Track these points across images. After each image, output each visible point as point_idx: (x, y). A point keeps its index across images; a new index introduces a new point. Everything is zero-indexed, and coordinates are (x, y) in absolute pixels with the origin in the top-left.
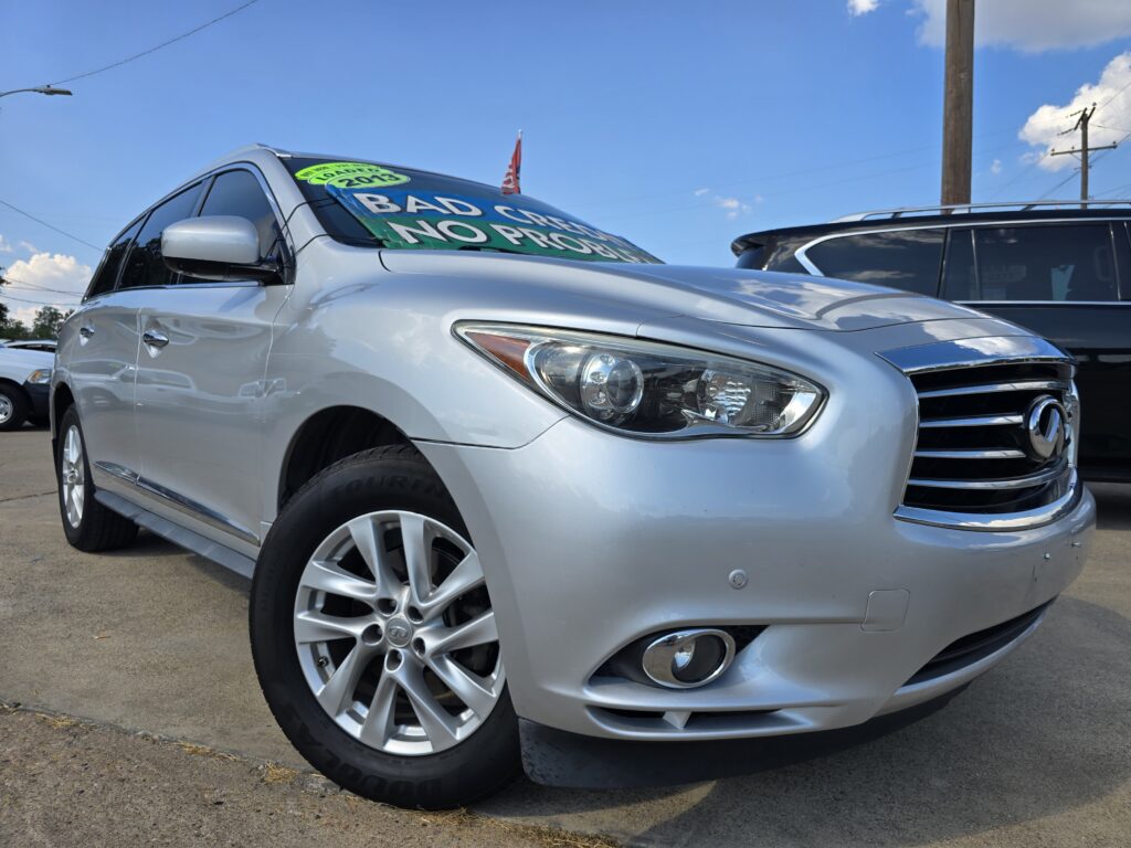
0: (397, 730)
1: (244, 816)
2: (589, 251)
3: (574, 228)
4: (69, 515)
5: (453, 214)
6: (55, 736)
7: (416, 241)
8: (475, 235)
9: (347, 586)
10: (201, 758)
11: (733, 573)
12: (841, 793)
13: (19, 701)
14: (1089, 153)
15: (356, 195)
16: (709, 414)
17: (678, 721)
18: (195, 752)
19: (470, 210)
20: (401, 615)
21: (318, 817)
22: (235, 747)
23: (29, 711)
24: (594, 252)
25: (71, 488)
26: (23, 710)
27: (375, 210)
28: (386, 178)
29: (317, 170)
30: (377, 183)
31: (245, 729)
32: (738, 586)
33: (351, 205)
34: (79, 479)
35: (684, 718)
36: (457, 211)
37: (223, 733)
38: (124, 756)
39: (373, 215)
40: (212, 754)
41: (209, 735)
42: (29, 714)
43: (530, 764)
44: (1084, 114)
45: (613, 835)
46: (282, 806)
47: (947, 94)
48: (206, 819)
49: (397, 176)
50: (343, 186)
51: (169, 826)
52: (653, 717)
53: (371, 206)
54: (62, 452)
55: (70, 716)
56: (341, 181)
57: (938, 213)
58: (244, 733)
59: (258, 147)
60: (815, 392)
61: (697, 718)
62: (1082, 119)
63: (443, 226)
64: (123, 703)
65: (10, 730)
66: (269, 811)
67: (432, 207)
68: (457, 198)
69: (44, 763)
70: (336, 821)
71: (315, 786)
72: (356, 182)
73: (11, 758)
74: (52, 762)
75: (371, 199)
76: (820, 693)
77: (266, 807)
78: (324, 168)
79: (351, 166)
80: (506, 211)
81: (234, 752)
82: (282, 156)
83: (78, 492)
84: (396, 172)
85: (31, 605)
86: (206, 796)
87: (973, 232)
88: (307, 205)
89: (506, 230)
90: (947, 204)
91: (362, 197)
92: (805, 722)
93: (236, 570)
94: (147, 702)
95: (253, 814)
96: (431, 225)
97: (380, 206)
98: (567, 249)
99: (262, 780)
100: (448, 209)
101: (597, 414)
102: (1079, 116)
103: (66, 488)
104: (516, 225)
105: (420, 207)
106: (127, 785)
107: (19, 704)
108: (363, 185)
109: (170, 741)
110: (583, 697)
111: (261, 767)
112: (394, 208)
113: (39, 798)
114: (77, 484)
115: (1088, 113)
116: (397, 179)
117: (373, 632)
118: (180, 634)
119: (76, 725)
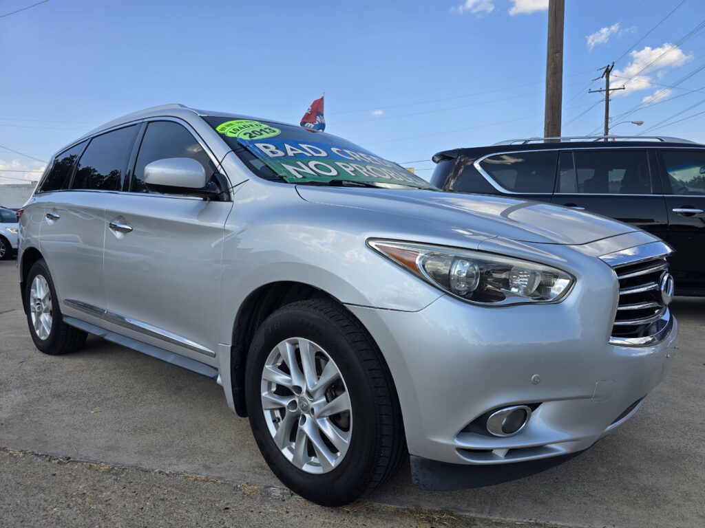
0: (310, 459)
1: (245, 515)
2: (389, 178)
3: (374, 160)
4: (38, 332)
5: (313, 156)
6: (104, 476)
7: (301, 176)
8: (330, 171)
9: (281, 378)
10: (202, 483)
11: (533, 377)
12: (557, 478)
13: (69, 456)
14: (610, 92)
15: (256, 145)
16: (514, 290)
17: (501, 454)
18: (196, 479)
19: (321, 153)
20: (304, 394)
21: (287, 512)
22: (218, 475)
23: (77, 462)
24: (392, 178)
25: (39, 315)
26: (73, 461)
27: (271, 155)
28: (268, 131)
29: (228, 126)
30: (265, 135)
31: (218, 464)
32: (535, 383)
33: (256, 152)
34: (47, 309)
35: (505, 452)
36: (315, 155)
37: (206, 467)
38: (155, 485)
39: (271, 158)
40: (207, 480)
41: (199, 469)
42: (79, 464)
43: (417, 479)
44: (607, 69)
45: (450, 510)
46: (264, 507)
47: (548, 65)
48: (225, 518)
49: (273, 129)
50: (247, 138)
51: (206, 524)
52: (486, 453)
53: (267, 151)
54: (30, 292)
55: (106, 463)
56: (245, 134)
57: (542, 142)
58: (218, 466)
59: (180, 107)
60: (568, 279)
61: (512, 452)
62: (606, 71)
63: (312, 164)
64: (135, 453)
65: (73, 474)
66: (258, 511)
67: (300, 152)
68: (311, 145)
69: (108, 493)
70: (299, 513)
71: (276, 495)
72: (254, 135)
73: (85, 491)
74: (113, 492)
75: (266, 147)
76: (566, 436)
77: (255, 509)
78: (231, 124)
79: (245, 123)
80: (337, 151)
81: (220, 478)
82: (202, 115)
83: (46, 318)
84: (271, 126)
85: (37, 393)
86: (217, 505)
87: (573, 154)
88: (233, 153)
89: (344, 166)
90: (548, 136)
91: (260, 146)
92: (561, 449)
93: (196, 371)
94: (149, 451)
95: (250, 513)
96: (305, 165)
97: (272, 152)
98: (378, 177)
99: (244, 494)
100: (310, 153)
101: (458, 292)
102: (605, 69)
103: (33, 315)
104: (348, 161)
105: (295, 152)
106: (167, 503)
107: (69, 458)
108: (259, 137)
109: (178, 474)
110: (454, 444)
111: (239, 486)
112: (281, 154)
113: (119, 514)
114: (45, 312)
115: (610, 68)
116: (274, 131)
117: (294, 404)
118: (144, 407)
119: (113, 468)
